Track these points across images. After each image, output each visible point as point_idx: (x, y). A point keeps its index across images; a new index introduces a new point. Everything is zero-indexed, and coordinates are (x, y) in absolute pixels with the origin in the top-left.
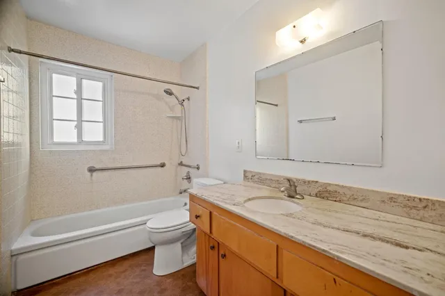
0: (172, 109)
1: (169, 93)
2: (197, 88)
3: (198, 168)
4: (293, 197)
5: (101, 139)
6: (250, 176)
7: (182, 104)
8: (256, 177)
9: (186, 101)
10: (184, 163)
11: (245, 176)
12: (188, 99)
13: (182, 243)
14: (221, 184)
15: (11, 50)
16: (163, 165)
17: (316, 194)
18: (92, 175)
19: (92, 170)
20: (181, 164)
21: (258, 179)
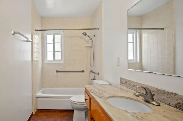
0: (87, 42)
1: (85, 34)
2: (98, 29)
3: (98, 74)
4: (149, 102)
5: (60, 59)
6: (124, 82)
7: (91, 39)
8: (128, 83)
9: (94, 37)
10: (93, 71)
11: (121, 82)
12: (95, 36)
13: (85, 112)
14: (108, 85)
15: (36, 30)
16: (83, 71)
17: (176, 105)
18: (57, 74)
19: (57, 71)
20: (91, 71)
21: (129, 84)
